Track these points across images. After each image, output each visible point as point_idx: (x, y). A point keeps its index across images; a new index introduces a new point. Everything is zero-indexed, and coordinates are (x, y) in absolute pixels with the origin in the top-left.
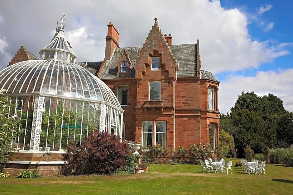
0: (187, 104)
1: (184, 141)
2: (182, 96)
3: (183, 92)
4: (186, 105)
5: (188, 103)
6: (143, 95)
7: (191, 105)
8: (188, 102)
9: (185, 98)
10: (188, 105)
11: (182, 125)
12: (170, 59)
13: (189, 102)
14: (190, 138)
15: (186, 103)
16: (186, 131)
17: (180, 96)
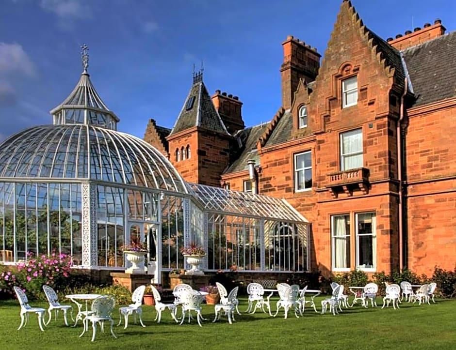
0: (433, 168)
1: (427, 249)
2: (421, 152)
3: (422, 141)
4: (431, 171)
5: (437, 165)
6: (328, 164)
7: (442, 169)
8: (434, 163)
9: (428, 154)
10: (435, 170)
11: (423, 216)
12: (377, 73)
13: (438, 162)
14: (441, 241)
15: (430, 166)
16: (431, 228)
17: (417, 153)
